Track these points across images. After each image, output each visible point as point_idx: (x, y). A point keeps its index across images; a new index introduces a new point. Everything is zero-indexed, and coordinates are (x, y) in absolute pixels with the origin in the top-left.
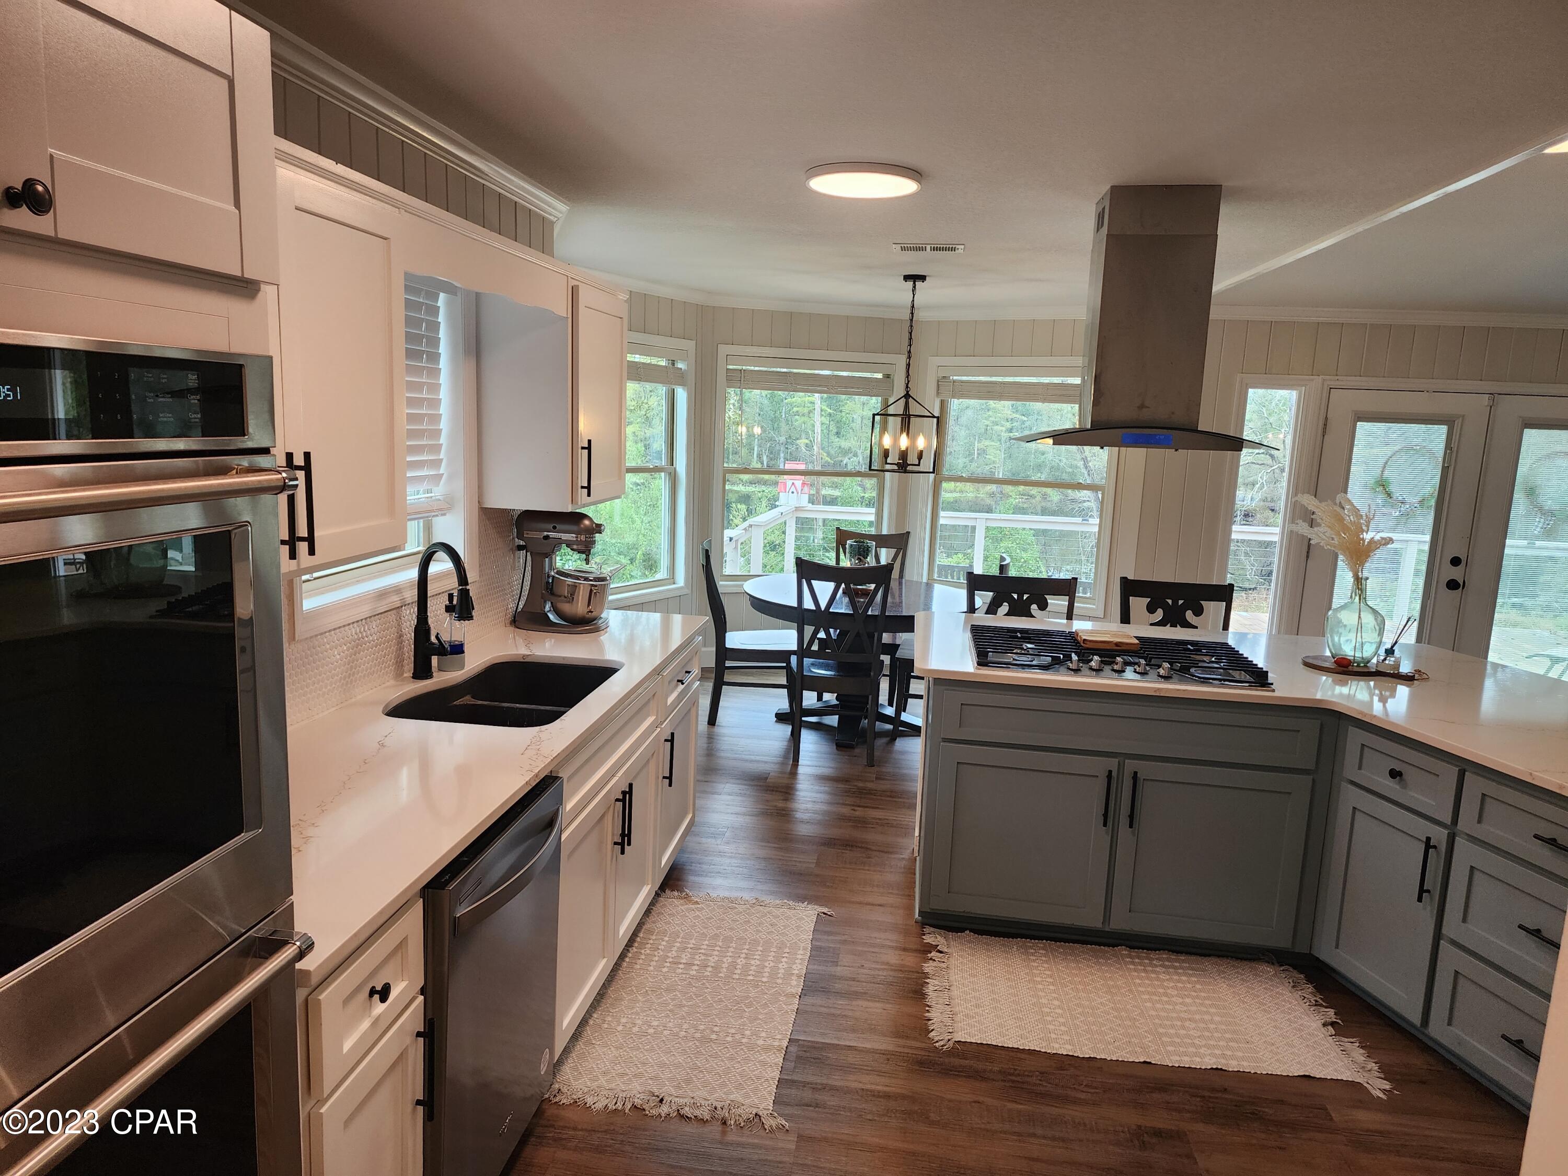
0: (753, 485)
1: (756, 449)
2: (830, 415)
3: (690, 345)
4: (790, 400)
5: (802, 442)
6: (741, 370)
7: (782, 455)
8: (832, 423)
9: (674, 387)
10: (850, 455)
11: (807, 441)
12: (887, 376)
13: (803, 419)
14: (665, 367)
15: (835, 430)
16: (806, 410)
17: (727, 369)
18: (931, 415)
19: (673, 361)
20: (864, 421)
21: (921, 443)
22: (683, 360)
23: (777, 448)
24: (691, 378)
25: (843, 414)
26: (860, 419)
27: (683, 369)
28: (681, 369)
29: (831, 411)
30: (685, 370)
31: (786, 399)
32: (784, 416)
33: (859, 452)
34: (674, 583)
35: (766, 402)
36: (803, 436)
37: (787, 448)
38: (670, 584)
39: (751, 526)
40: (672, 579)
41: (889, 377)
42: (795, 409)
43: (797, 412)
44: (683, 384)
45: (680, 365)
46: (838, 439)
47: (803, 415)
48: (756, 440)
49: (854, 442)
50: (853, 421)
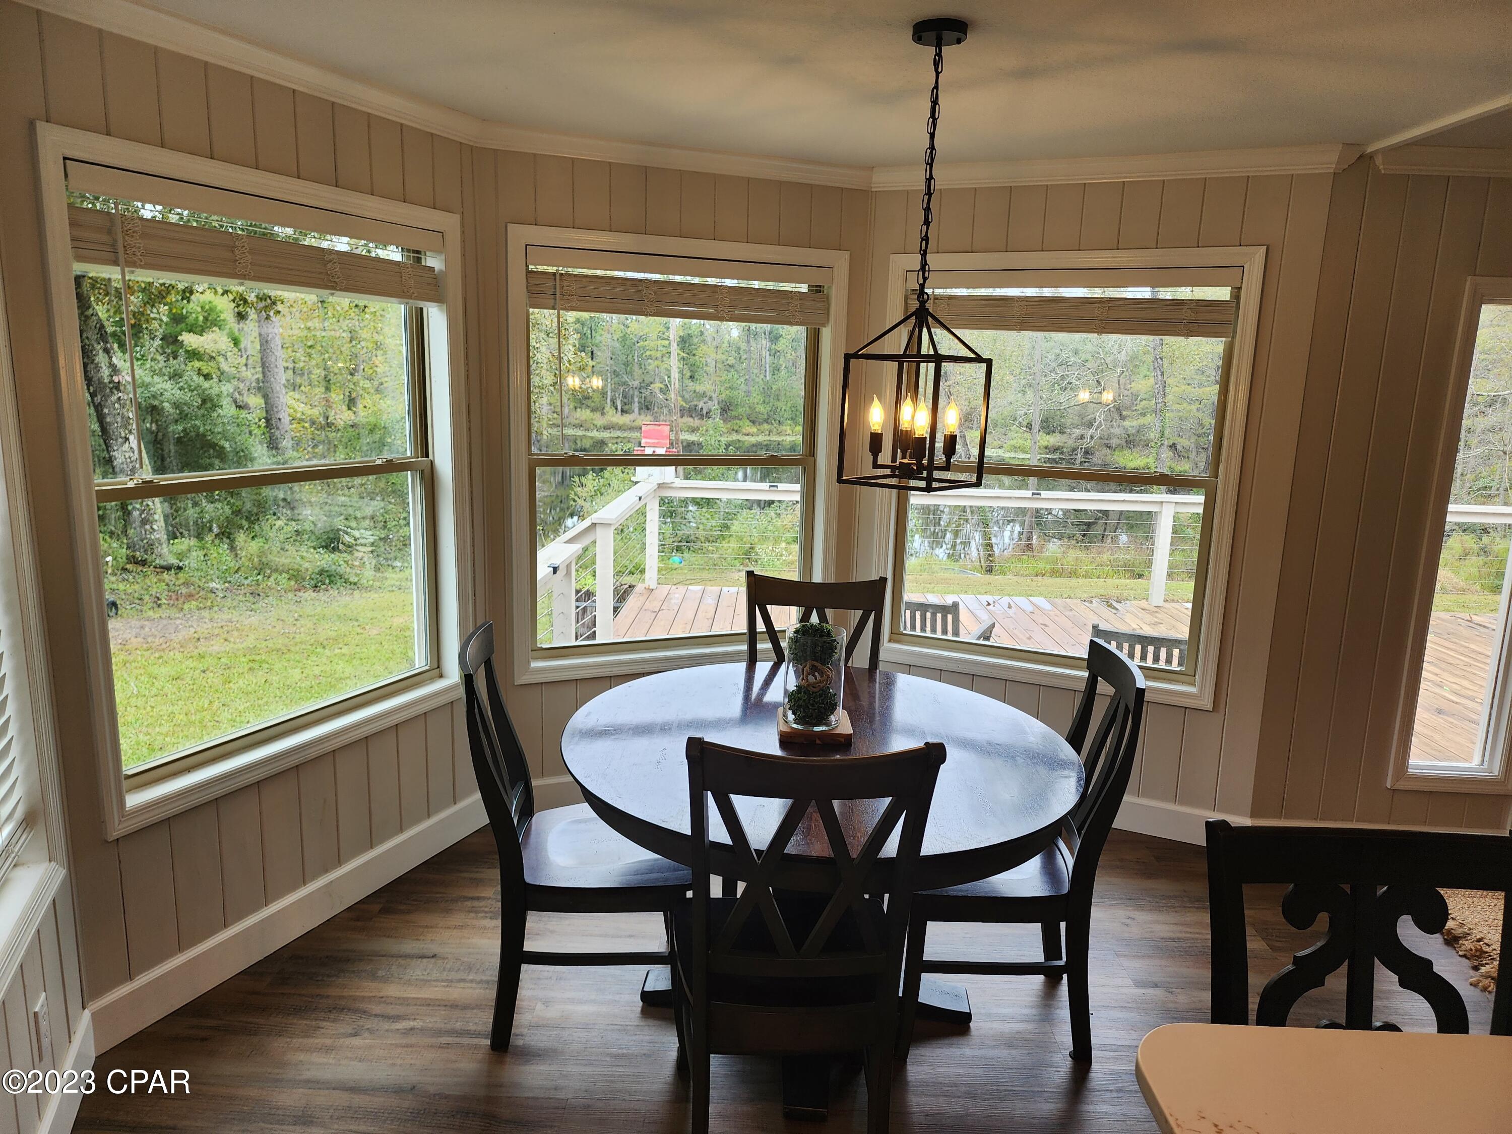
0: (608, 431)
1: (609, 393)
2: (684, 359)
3: (449, 222)
4: (642, 343)
5: (657, 386)
6: (554, 274)
7: (636, 400)
8: (685, 366)
9: (421, 304)
10: (706, 399)
11: (662, 386)
12: (816, 289)
13: (656, 363)
14: (397, 263)
15: (689, 374)
16: (659, 355)
17: (529, 273)
18: (973, 356)
19: (418, 252)
20: (718, 365)
21: (950, 420)
22: (437, 251)
23: (631, 392)
24: (454, 287)
25: (697, 358)
26: (714, 363)
27: (436, 269)
28: (432, 269)
29: (685, 355)
30: (441, 271)
31: (638, 342)
32: (636, 360)
33: (714, 396)
34: (441, 676)
35: (618, 345)
36: (657, 380)
37: (641, 393)
38: (432, 680)
39: (594, 525)
40: (437, 669)
41: (820, 291)
42: (648, 353)
43: (650, 356)
44: (438, 299)
45: (433, 262)
46: (692, 383)
47: (656, 359)
48: (609, 384)
49: (708, 387)
50: (706, 365)
